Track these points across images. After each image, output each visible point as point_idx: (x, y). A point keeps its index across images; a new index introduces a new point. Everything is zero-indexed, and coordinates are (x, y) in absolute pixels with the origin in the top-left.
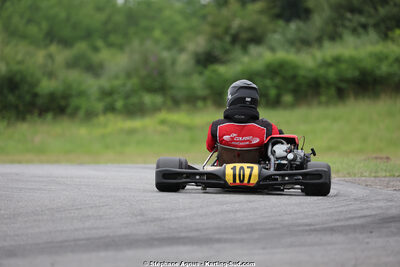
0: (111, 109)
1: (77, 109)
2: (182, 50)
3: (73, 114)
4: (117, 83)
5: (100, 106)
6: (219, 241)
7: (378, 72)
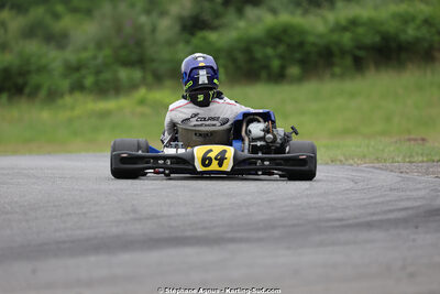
0: (78, 87)
1: (38, 88)
2: (163, 14)
3: (33, 95)
4: (85, 55)
5: (65, 84)
6: (233, 240)
7: (403, 37)
